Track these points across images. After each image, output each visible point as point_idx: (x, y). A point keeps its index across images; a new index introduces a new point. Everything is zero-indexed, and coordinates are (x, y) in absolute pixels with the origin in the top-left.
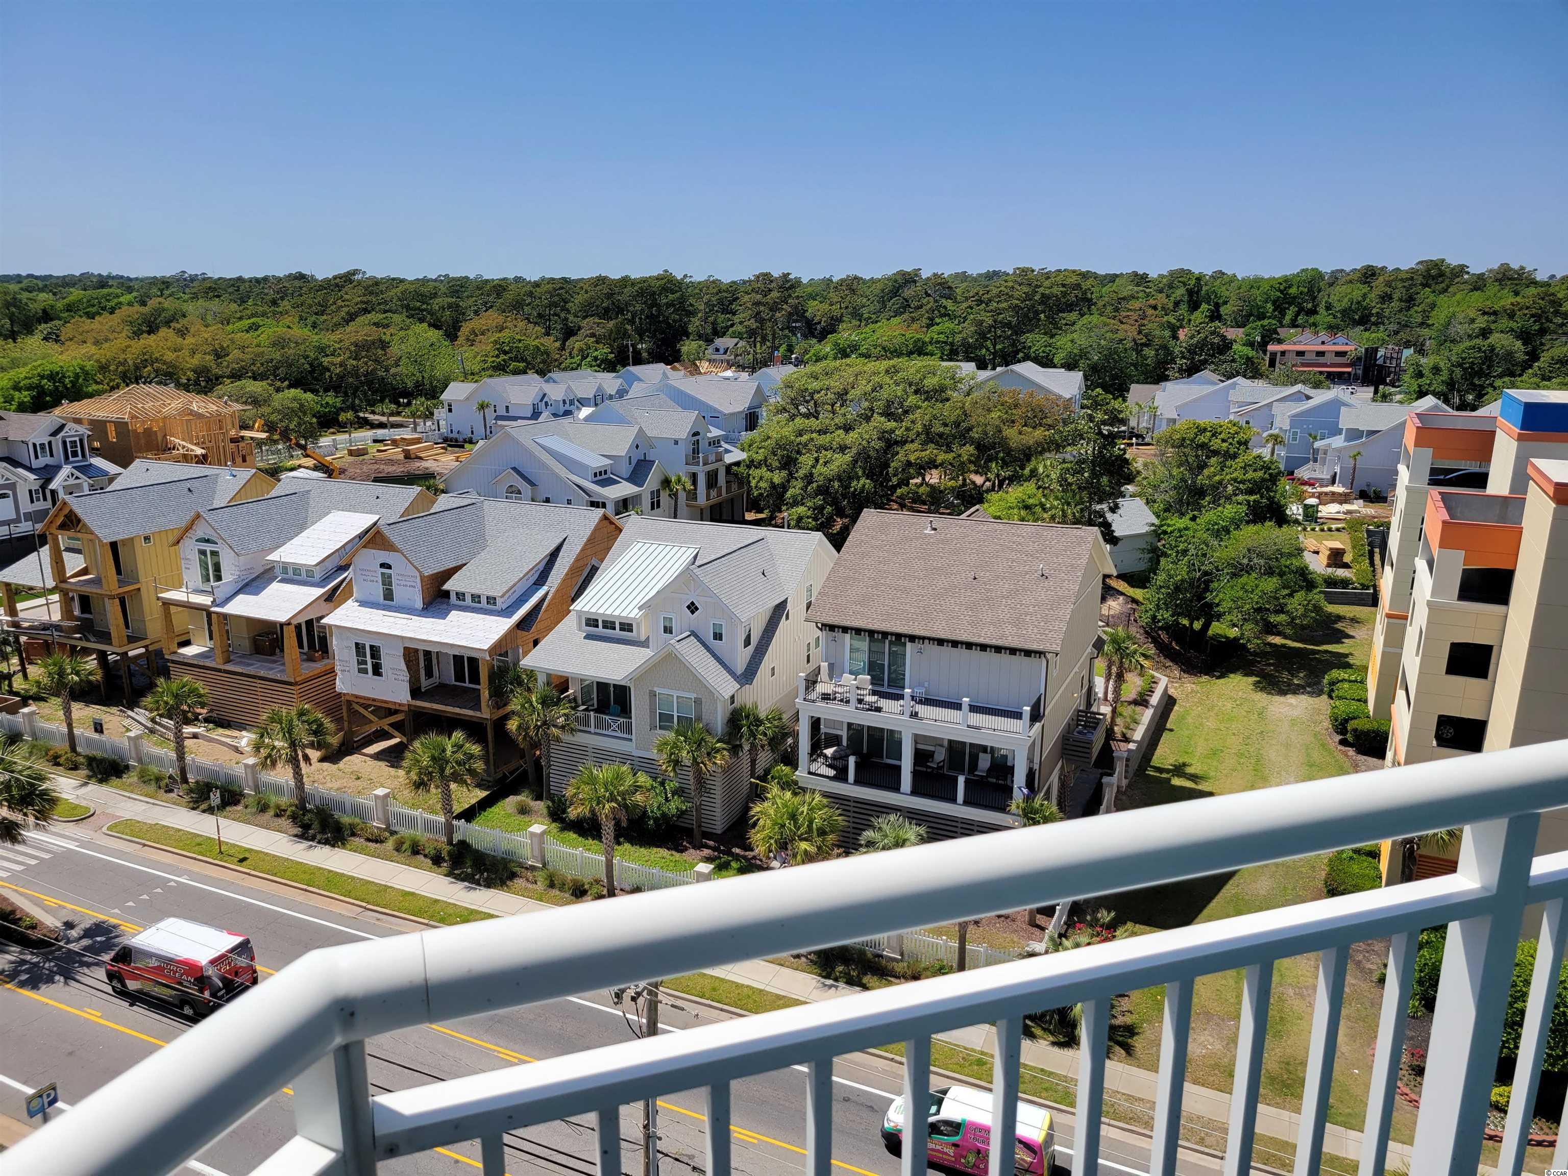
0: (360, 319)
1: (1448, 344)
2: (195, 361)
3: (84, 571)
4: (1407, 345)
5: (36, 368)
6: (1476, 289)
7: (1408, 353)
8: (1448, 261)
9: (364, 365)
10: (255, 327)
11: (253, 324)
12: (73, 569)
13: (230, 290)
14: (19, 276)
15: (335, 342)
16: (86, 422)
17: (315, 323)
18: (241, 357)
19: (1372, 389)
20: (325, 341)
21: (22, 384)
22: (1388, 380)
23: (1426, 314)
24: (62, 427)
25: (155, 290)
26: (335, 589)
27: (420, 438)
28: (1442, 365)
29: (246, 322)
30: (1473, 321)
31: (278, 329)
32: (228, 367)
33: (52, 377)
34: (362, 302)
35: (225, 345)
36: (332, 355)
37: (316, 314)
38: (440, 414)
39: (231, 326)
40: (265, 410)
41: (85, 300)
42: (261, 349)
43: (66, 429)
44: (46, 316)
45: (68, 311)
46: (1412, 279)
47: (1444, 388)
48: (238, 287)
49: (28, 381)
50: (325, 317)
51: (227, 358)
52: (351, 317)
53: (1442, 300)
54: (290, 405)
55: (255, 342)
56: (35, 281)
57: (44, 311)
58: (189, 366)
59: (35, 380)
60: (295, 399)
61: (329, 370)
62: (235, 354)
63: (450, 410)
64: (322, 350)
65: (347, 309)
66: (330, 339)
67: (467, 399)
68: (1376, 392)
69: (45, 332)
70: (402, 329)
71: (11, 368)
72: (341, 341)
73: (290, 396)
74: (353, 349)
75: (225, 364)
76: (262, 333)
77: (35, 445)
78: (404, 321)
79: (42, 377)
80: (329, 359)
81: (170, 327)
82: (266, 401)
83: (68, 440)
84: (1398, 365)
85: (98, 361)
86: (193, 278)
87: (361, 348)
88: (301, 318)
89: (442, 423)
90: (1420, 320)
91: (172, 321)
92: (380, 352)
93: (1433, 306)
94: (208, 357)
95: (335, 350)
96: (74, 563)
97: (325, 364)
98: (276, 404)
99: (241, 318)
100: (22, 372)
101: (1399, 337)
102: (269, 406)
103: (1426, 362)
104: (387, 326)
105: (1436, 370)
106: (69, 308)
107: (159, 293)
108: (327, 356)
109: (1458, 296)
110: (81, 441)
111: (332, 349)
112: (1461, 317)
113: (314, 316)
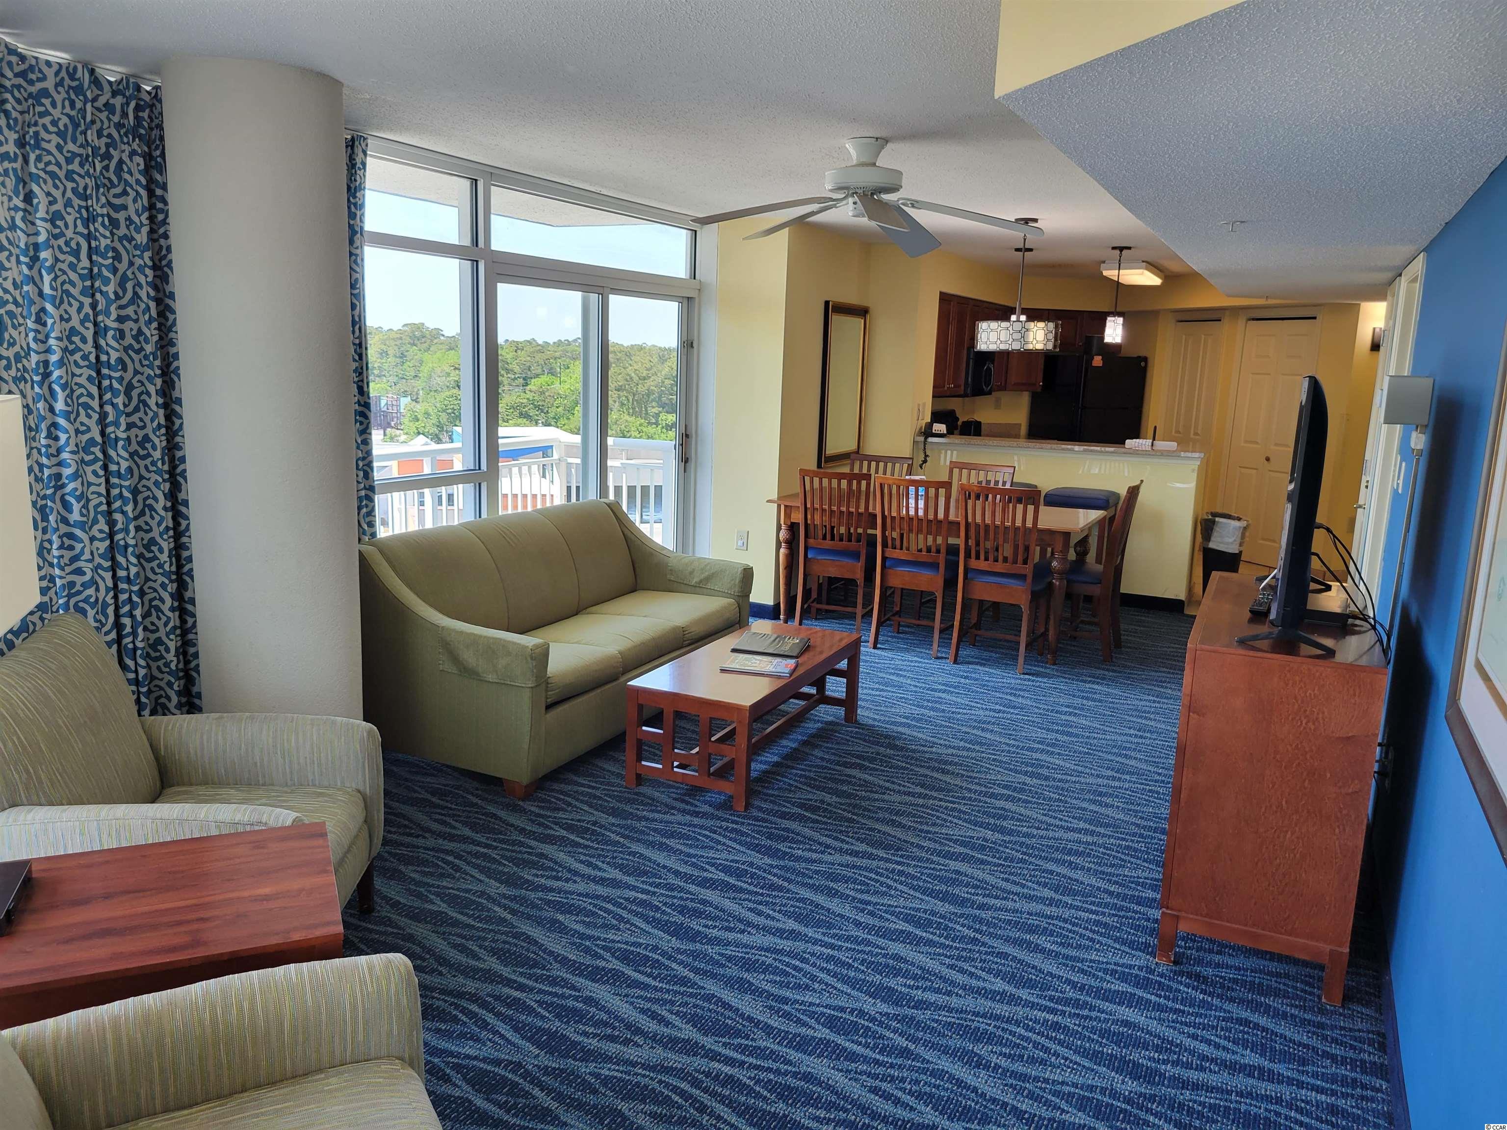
1: (432, 393)
4: (405, 394)
6: (451, 349)
7: (405, 401)
8: (427, 325)
19: (382, 432)
22: (393, 424)
23: (417, 368)
28: (430, 410)
30: (448, 374)
46: (401, 338)
47: (435, 430)
53: (426, 356)
68: (385, 435)
84: (398, 411)
90: (413, 374)
93: (421, 362)
101: (397, 387)
103: (420, 408)
105: (427, 414)
109: (439, 354)
112: (438, 370)
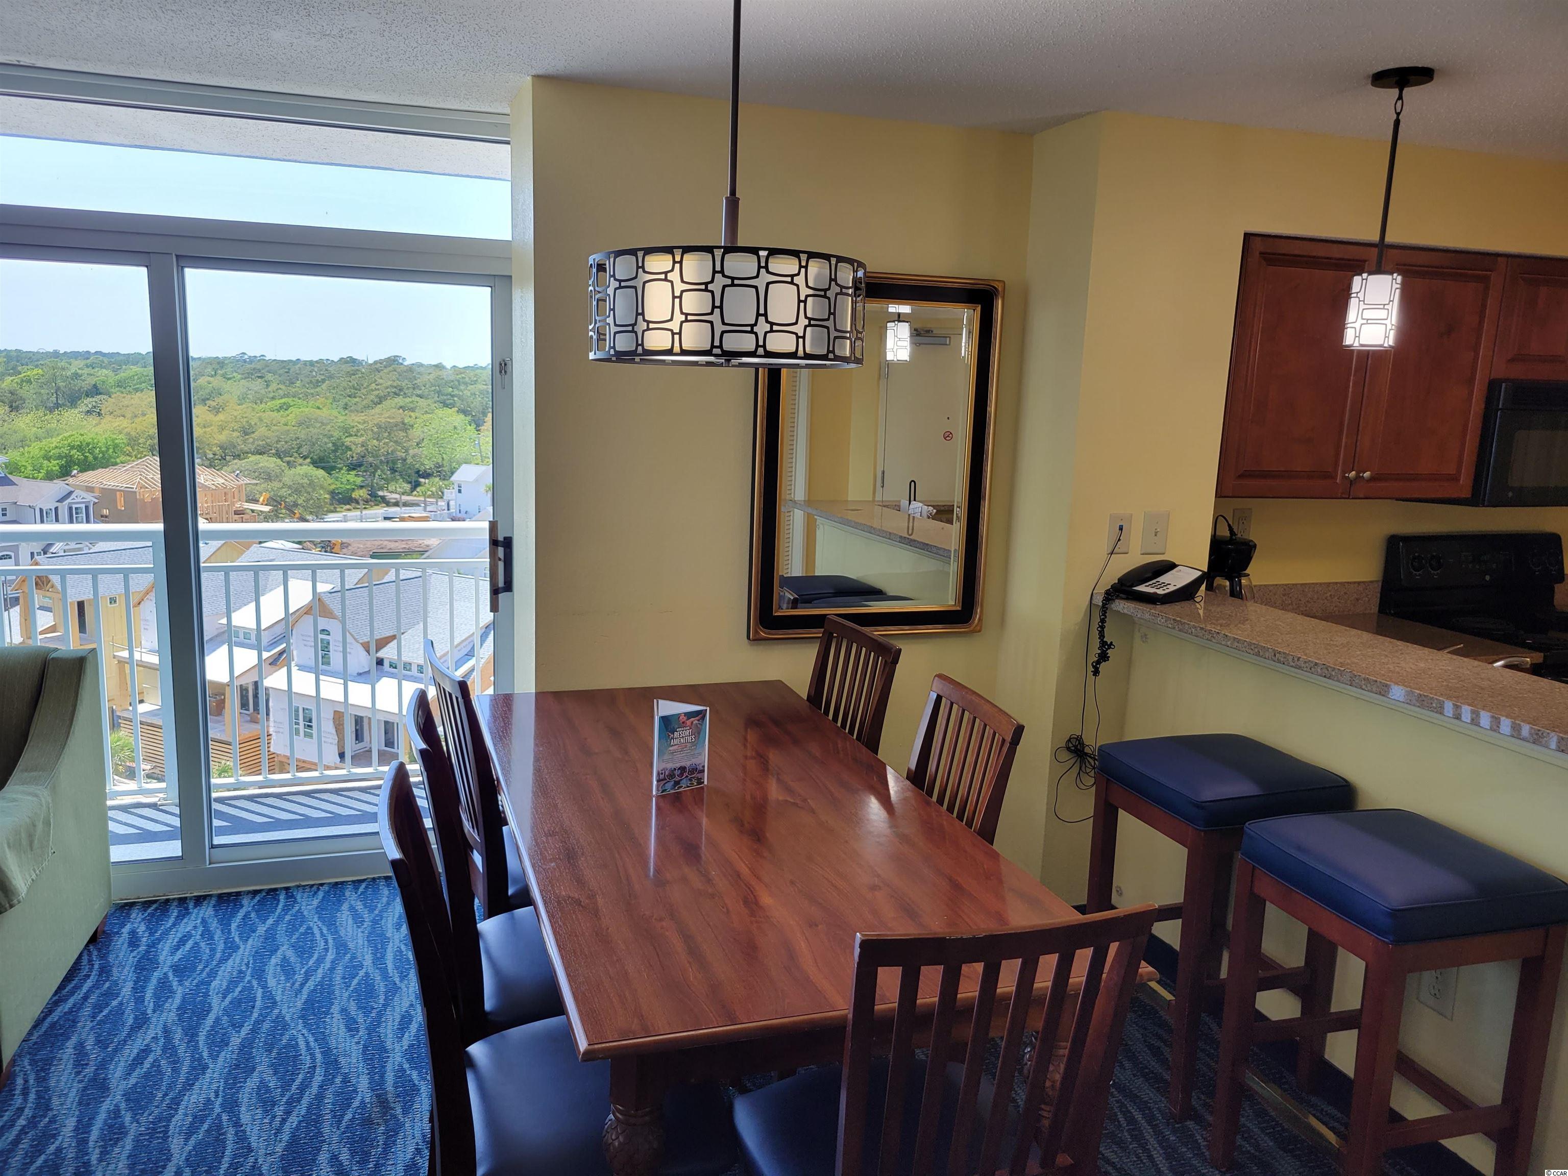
0: (387, 403)
2: (222, 437)
3: (53, 629)
5: (66, 439)
9: (385, 447)
10: (285, 407)
11: (284, 403)
12: (43, 626)
13: (281, 371)
14: (88, 352)
15: (359, 423)
16: (97, 490)
17: (346, 404)
18: (266, 434)
20: (349, 422)
21: (51, 454)
24: (71, 493)
25: (209, 370)
26: (281, 653)
27: (427, 517)
29: (278, 402)
31: (307, 410)
32: (253, 443)
33: (80, 448)
34: (392, 386)
35: (253, 423)
36: (356, 435)
37: (349, 396)
38: (450, 494)
39: (263, 405)
40: (276, 485)
41: (136, 377)
42: (288, 428)
43: (73, 496)
44: (95, 391)
45: (118, 386)
48: (289, 369)
49: (57, 451)
50: (356, 400)
51: (253, 436)
52: (380, 400)
54: (301, 481)
55: (283, 420)
56: (101, 358)
57: (95, 386)
58: (216, 441)
59: (65, 450)
60: (306, 475)
61: (351, 450)
62: (261, 431)
63: (460, 491)
64: (347, 431)
65: (376, 393)
66: (354, 420)
67: (476, 480)
69: (90, 406)
70: (426, 412)
71: (45, 438)
72: (365, 422)
73: (302, 472)
74: (375, 429)
75: (251, 440)
76: (291, 413)
77: (41, 510)
78: (429, 405)
79: (73, 448)
80: (352, 439)
81: (206, 404)
82: (278, 477)
83: (74, 506)
85: (128, 434)
86: (252, 359)
87: (385, 430)
88: (334, 399)
89: (452, 503)
91: (208, 399)
92: (402, 434)
94: (235, 434)
95: (358, 431)
96: (44, 620)
97: (348, 444)
98: (287, 480)
99: (273, 398)
100: (54, 441)
102: (280, 481)
104: (412, 410)
106: (120, 384)
107: (213, 373)
108: (351, 435)
110: (87, 508)
111: (355, 430)
113: (348, 398)
